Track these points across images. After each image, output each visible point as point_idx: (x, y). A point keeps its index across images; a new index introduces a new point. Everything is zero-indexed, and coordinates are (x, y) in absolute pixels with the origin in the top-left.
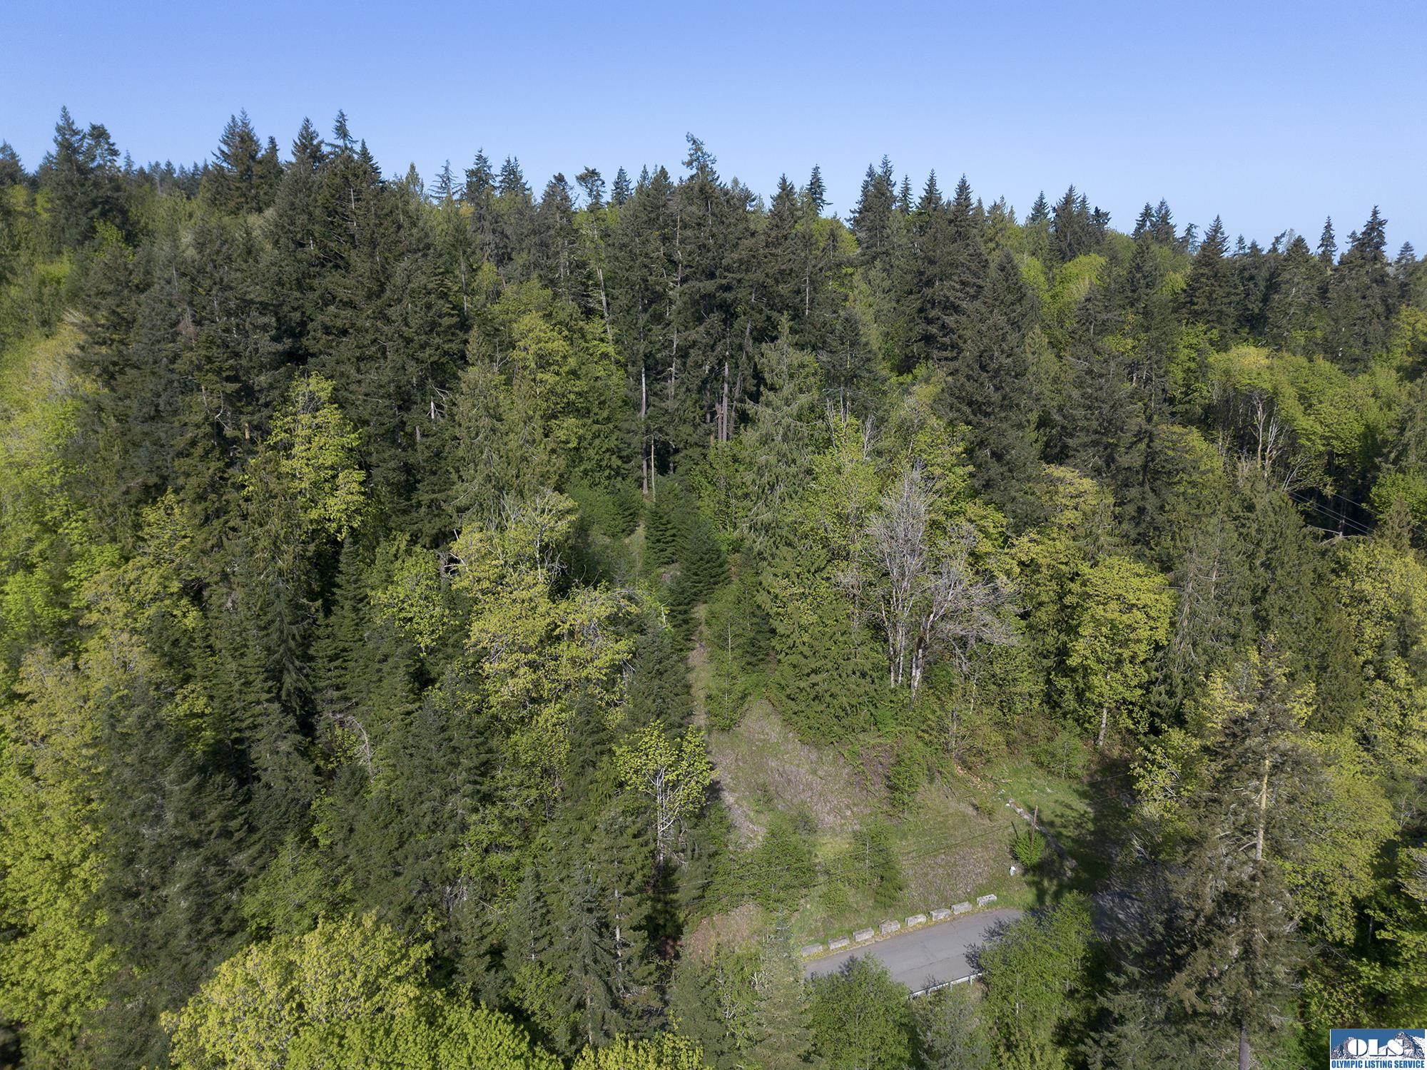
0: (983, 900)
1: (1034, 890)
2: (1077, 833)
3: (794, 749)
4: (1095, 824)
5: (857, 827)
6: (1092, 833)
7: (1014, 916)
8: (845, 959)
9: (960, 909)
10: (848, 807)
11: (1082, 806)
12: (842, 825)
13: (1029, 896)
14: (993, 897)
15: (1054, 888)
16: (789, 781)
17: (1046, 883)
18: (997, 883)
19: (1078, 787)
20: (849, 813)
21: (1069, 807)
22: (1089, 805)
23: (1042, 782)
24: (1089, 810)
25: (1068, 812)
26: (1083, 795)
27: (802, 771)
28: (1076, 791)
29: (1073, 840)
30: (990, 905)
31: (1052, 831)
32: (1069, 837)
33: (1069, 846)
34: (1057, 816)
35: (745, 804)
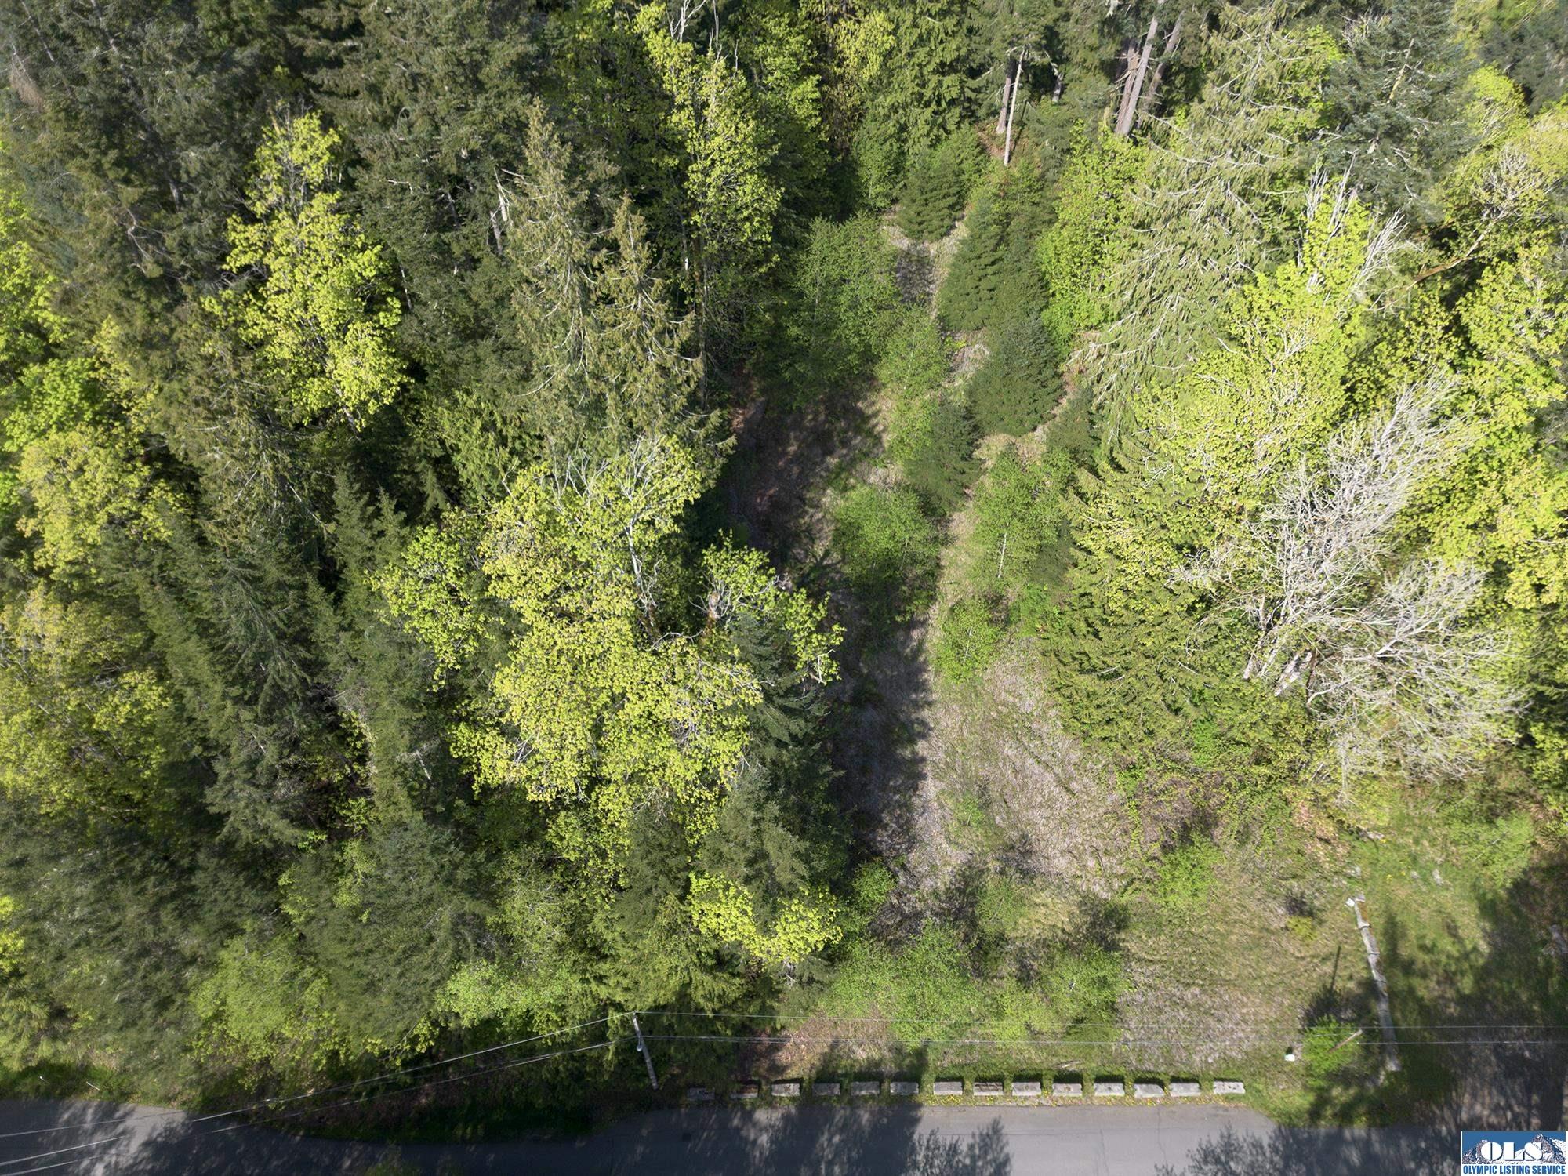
0: (1221, 1089)
1: (1311, 1098)
2: (1437, 993)
3: (1050, 735)
4: (1477, 982)
6: (1461, 1000)
7: (1258, 1129)
9: (1179, 1092)
10: (1095, 852)
12: (1073, 878)
13: (1300, 1102)
14: (1241, 1088)
15: (1343, 1101)
16: (1024, 786)
17: (1336, 1092)
18: (1257, 1068)
19: (1488, 886)
20: (1093, 862)
21: (1452, 930)
22: (1487, 936)
24: (1484, 947)
26: (1489, 910)
28: (1482, 898)
29: (1424, 1010)
30: (1227, 1099)
31: (1401, 983)
32: (1419, 1001)
33: (1410, 1022)
34: (1423, 948)
35: (950, 803)
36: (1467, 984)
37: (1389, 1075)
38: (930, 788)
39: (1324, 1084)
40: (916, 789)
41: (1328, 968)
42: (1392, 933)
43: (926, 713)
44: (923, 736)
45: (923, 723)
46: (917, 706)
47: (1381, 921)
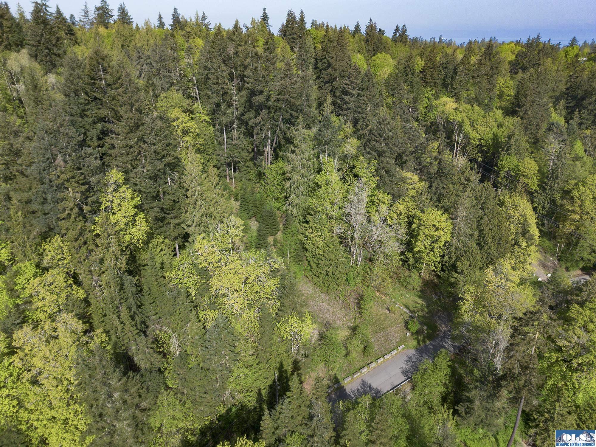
0: (400, 348)
1: (416, 341)
2: (422, 313)
3: (319, 296)
4: (427, 309)
5: (349, 324)
6: (427, 313)
7: (412, 352)
8: (360, 381)
9: (393, 353)
10: (344, 317)
11: (420, 301)
12: (343, 324)
13: (415, 343)
14: (403, 346)
15: (422, 339)
17: (419, 337)
18: (403, 340)
19: (417, 293)
20: (345, 319)
21: (416, 302)
22: (423, 301)
23: (404, 293)
24: (424, 303)
25: (417, 305)
26: (420, 297)
27: (325, 304)
28: (417, 295)
29: (423, 317)
30: (402, 349)
31: (415, 314)
32: (421, 316)
33: (422, 320)
34: (414, 307)
36: (426, 310)
37: (426, 330)
39: (416, 337)
41: (402, 317)
42: (407, 307)
47: (404, 307)
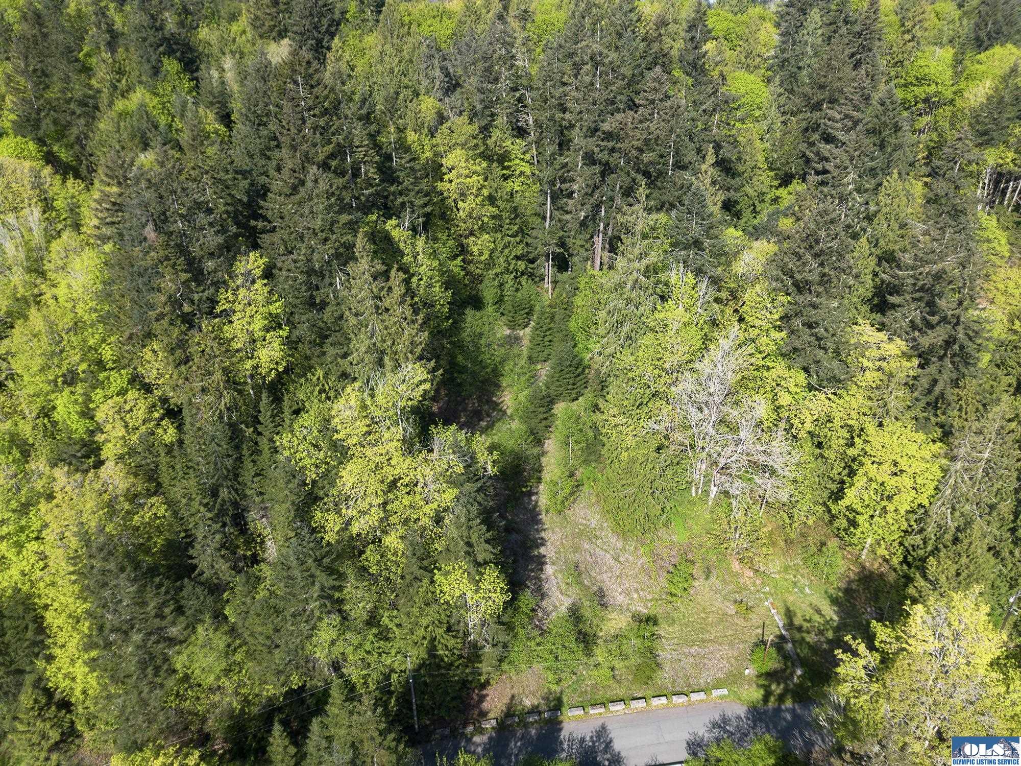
0: (715, 693)
3: (606, 536)
7: (738, 710)
8: (597, 724)
9: (694, 697)
12: (628, 604)
13: (756, 694)
14: (725, 692)
15: (778, 691)
17: (773, 687)
18: (733, 679)
19: (832, 591)
20: (636, 596)
21: (818, 611)
22: (836, 612)
23: (805, 581)
24: (835, 618)
25: (817, 618)
26: (834, 601)
27: (608, 556)
28: (830, 597)
29: (810, 647)
30: (722, 697)
31: (798, 636)
32: (808, 643)
33: (804, 652)
34: (805, 620)
35: (560, 576)
38: (549, 570)
39: (766, 683)
40: (542, 570)
41: (760, 631)
42: (789, 614)
43: (543, 534)
44: (543, 545)
45: (542, 538)
46: (538, 531)
47: (782, 611)
